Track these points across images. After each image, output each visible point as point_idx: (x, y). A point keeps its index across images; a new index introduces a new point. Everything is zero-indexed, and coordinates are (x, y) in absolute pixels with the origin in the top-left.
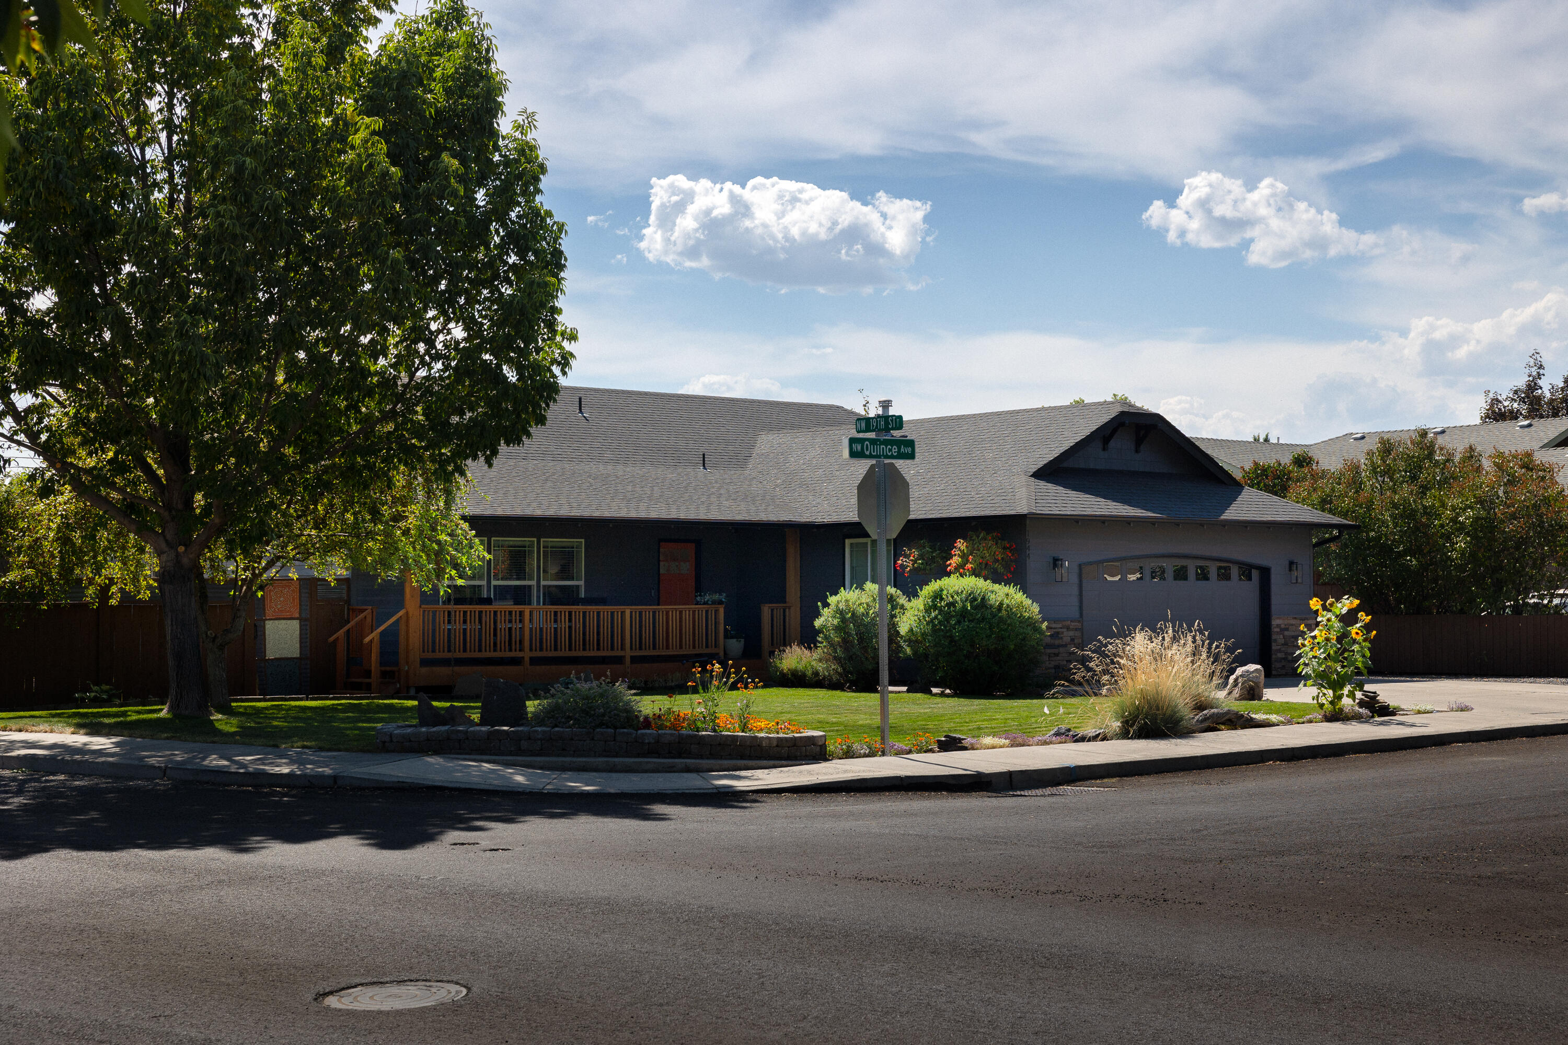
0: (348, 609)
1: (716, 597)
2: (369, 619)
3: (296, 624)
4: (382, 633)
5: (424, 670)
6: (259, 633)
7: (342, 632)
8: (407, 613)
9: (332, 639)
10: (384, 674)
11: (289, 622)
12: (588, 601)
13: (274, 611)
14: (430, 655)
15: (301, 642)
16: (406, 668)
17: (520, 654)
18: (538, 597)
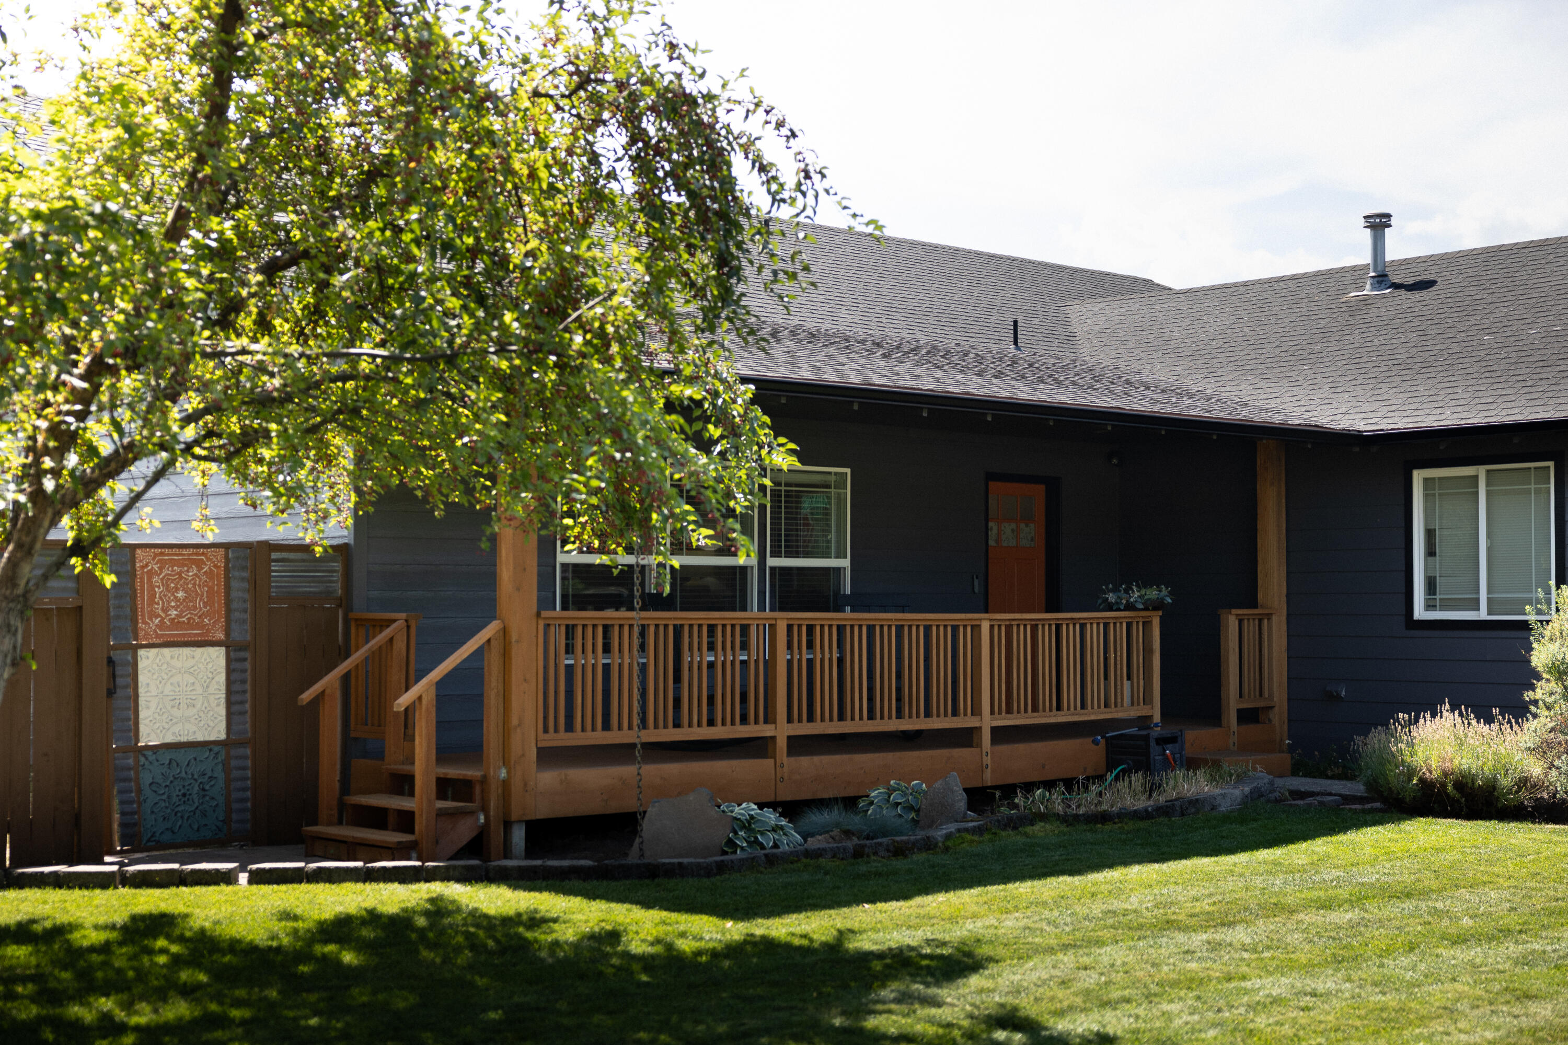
0: (347, 622)
1: (1152, 593)
2: (400, 645)
3: (216, 658)
4: (440, 684)
5: (549, 778)
6: (120, 681)
7: (330, 680)
8: (505, 631)
9: (307, 696)
10: (444, 787)
11: (199, 650)
12: (860, 602)
13: (161, 626)
14: (564, 739)
15: (229, 703)
16: (503, 773)
17: (766, 731)
18: (762, 593)
